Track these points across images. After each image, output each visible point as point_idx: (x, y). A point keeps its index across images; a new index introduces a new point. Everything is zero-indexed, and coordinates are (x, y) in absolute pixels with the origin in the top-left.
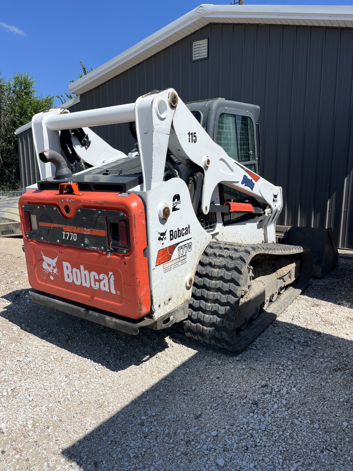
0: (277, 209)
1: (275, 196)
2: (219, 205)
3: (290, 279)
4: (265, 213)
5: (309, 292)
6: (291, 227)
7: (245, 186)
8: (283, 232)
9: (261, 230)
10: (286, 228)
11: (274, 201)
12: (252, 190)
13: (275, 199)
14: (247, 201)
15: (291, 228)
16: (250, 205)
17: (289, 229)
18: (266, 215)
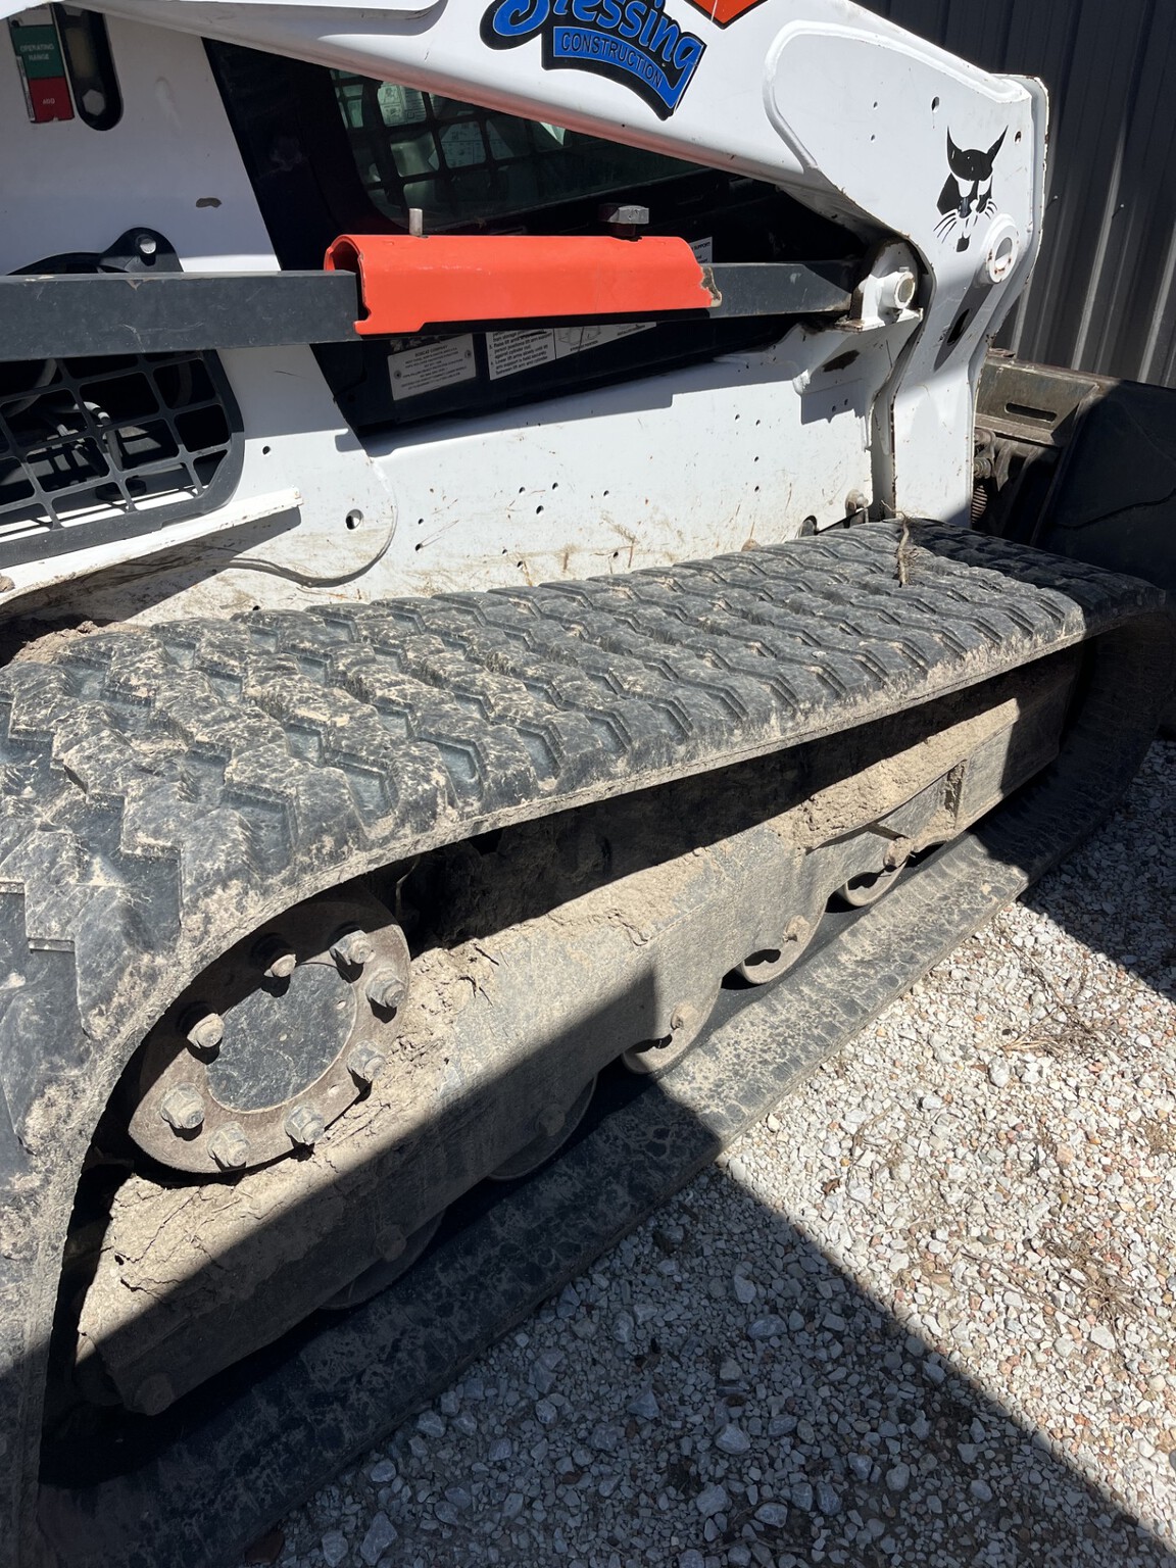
0: (981, 271)
1: (973, 164)
2: (267, 264)
3: (948, 815)
4: (855, 312)
5: (1086, 877)
6: (1110, 382)
7: (550, 62)
8: (1051, 416)
9: (849, 429)
10: (1077, 386)
11: (949, 200)
12: (664, 112)
13: (965, 187)
14: (633, 214)
15: (1113, 391)
16: (674, 251)
17: (1091, 398)
18: (871, 319)
